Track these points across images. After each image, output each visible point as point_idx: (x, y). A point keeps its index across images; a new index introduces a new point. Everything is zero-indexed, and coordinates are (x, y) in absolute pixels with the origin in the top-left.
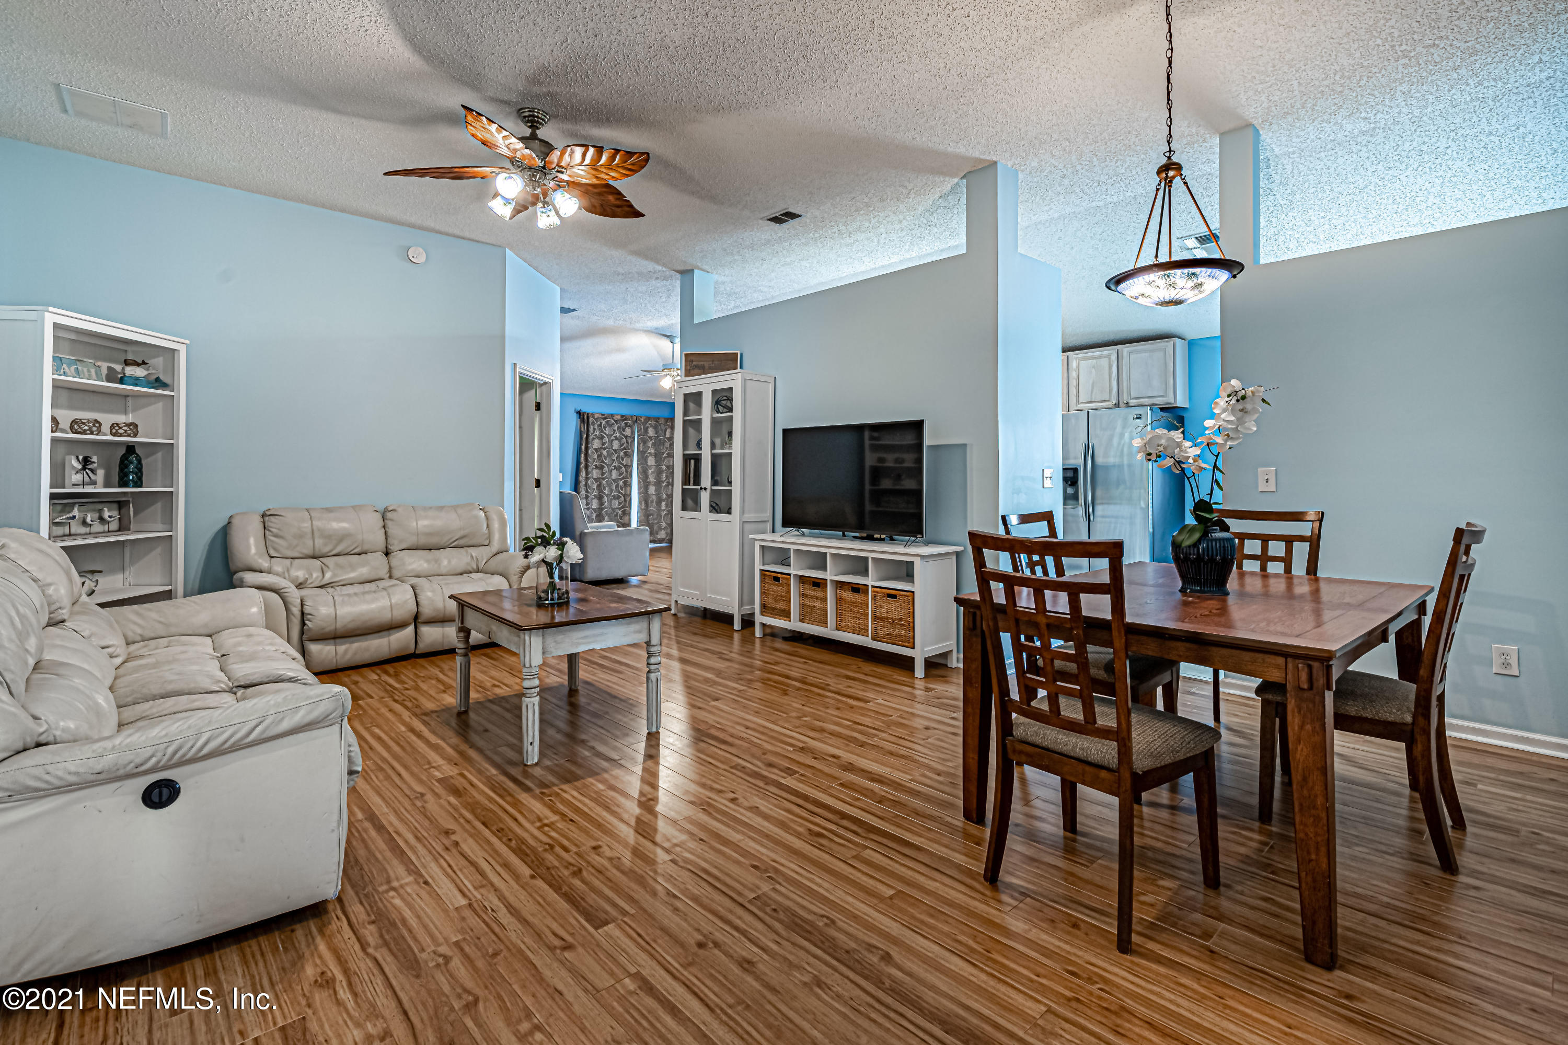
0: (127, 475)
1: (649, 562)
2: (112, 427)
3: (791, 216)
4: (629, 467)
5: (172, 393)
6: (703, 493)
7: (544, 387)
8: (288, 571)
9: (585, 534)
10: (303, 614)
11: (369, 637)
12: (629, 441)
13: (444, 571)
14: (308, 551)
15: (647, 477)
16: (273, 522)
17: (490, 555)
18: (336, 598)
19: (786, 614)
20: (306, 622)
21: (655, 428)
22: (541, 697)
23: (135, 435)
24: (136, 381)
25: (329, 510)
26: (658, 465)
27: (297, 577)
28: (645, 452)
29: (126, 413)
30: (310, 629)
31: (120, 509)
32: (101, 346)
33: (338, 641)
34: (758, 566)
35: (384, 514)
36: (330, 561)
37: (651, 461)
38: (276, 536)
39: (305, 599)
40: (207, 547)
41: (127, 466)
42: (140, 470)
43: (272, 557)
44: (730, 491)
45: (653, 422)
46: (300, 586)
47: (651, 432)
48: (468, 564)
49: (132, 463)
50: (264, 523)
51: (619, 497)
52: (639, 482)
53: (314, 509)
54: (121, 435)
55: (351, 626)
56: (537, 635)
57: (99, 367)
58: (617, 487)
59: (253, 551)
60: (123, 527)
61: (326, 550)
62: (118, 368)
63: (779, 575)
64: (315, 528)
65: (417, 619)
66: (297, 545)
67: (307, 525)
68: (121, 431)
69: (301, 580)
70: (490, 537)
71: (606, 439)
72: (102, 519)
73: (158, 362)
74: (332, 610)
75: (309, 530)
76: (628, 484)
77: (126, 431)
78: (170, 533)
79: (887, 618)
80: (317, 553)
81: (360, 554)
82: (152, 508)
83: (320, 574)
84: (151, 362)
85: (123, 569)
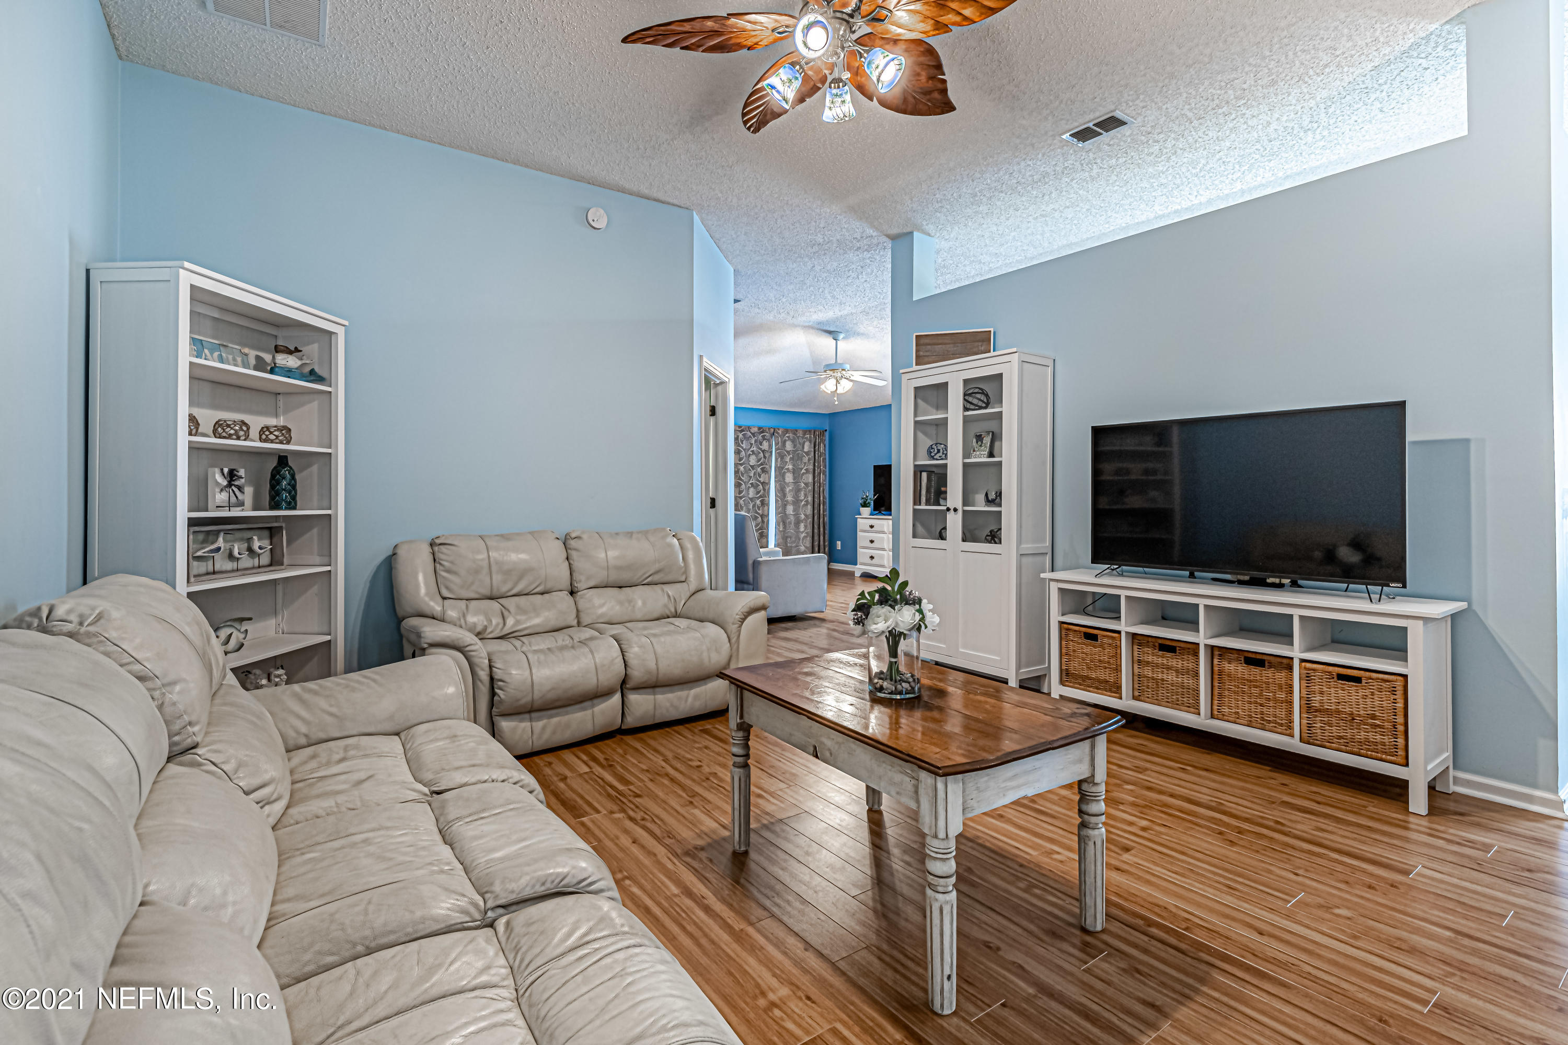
0: (278, 493)
1: (828, 597)
2: (262, 432)
3: (1111, 123)
4: (766, 484)
5: (329, 389)
6: (950, 516)
7: (720, 388)
8: (464, 616)
9: (759, 562)
10: (492, 679)
11: (569, 709)
12: (767, 455)
13: (639, 615)
14: (486, 591)
15: (784, 495)
16: (444, 554)
17: (688, 594)
18: (530, 656)
19: (1116, 689)
20: (497, 691)
21: (793, 441)
22: (958, 891)
23: (288, 442)
24: (288, 372)
25: (505, 537)
26: (796, 483)
27: (475, 625)
28: (783, 468)
29: (276, 415)
30: (501, 701)
31: (271, 537)
32: (247, 328)
33: (534, 715)
34: (1055, 617)
35: (565, 541)
36: (510, 603)
37: (789, 478)
38: (448, 571)
39: (494, 658)
40: (368, 585)
41: (279, 483)
42: (294, 487)
43: (444, 598)
44: (1000, 512)
45: (791, 435)
46: (480, 635)
47: (789, 447)
48: (666, 606)
49: (284, 478)
50: (433, 554)
51: (756, 518)
52: (777, 501)
53: (489, 536)
54: (272, 441)
55: (551, 696)
56: (956, 782)
57: (246, 355)
58: (754, 506)
59: (423, 591)
60: (276, 561)
61: (504, 589)
62: (268, 357)
63: (1096, 632)
64: (492, 559)
65: (624, 685)
66: (472, 583)
67: (482, 556)
68: (272, 437)
69: (479, 628)
70: (686, 571)
71: (743, 453)
72: (250, 550)
73: (312, 350)
74: (527, 673)
75: (485, 564)
76: (765, 504)
77: (277, 437)
78: (328, 568)
79: (1338, 712)
80: (495, 593)
81: (542, 594)
82: (307, 536)
83: (501, 621)
84: (305, 349)
85: (275, 613)
